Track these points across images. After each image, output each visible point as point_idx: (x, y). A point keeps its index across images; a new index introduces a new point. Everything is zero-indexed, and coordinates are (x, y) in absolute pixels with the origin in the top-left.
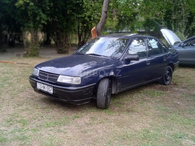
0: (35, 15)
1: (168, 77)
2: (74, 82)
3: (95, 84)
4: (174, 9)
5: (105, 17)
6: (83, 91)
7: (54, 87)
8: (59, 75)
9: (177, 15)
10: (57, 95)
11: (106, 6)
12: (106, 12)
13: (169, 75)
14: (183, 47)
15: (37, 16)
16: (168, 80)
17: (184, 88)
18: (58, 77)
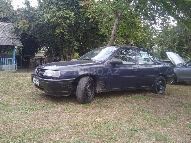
0: (70, 42)
1: (161, 87)
2: (54, 75)
3: (74, 79)
4: (185, 40)
5: (113, 39)
6: (61, 83)
7: (40, 80)
8: (45, 70)
9: (189, 46)
10: (42, 86)
11: (115, 31)
12: (114, 35)
13: (162, 85)
14: (186, 66)
15: (72, 43)
16: (160, 90)
17: (174, 97)
18: (44, 72)
